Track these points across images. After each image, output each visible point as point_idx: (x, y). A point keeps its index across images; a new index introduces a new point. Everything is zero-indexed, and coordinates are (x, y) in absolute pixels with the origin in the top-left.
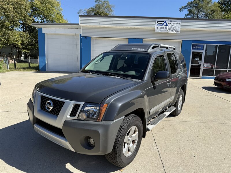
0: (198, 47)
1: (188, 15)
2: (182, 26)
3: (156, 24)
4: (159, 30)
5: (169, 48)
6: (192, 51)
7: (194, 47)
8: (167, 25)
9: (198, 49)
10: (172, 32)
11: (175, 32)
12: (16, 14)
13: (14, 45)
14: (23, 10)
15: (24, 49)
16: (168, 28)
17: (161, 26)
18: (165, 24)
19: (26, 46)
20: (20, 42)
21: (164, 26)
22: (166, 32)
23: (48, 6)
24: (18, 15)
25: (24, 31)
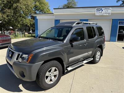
0: (123, 23)
1: (122, 4)
2: (112, 11)
3: (96, 10)
4: (98, 14)
5: (91, 24)
6: (119, 25)
7: (120, 23)
8: (102, 11)
9: (122, 24)
10: (106, 15)
11: (107, 15)
12: (26, 10)
13: (26, 25)
14: (30, 8)
15: (31, 27)
16: (103, 12)
17: (99, 12)
18: (101, 10)
19: (32, 26)
20: (29, 24)
21: (100, 12)
22: (102, 15)
23: (43, 5)
24: (27, 11)
25: (31, 18)
